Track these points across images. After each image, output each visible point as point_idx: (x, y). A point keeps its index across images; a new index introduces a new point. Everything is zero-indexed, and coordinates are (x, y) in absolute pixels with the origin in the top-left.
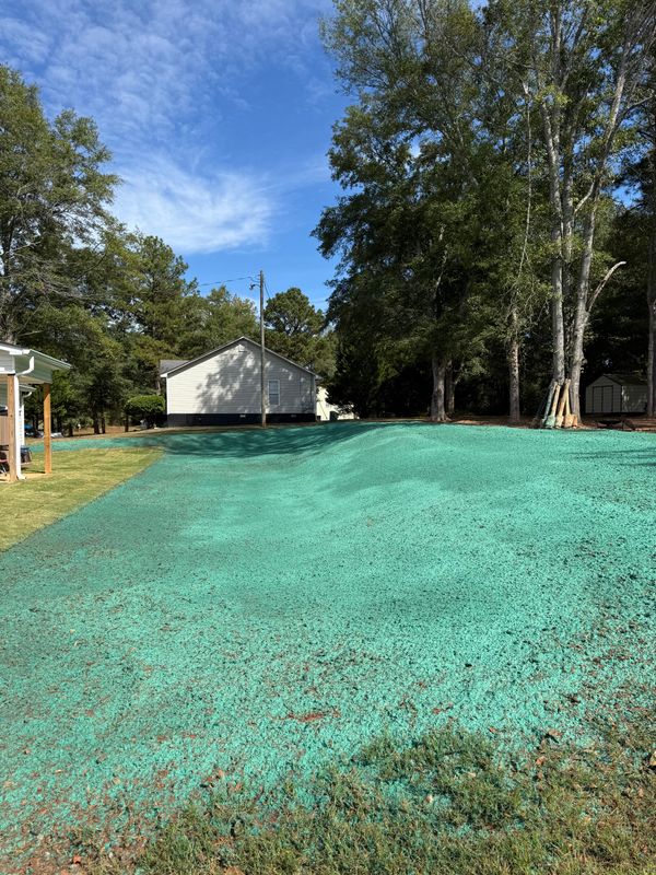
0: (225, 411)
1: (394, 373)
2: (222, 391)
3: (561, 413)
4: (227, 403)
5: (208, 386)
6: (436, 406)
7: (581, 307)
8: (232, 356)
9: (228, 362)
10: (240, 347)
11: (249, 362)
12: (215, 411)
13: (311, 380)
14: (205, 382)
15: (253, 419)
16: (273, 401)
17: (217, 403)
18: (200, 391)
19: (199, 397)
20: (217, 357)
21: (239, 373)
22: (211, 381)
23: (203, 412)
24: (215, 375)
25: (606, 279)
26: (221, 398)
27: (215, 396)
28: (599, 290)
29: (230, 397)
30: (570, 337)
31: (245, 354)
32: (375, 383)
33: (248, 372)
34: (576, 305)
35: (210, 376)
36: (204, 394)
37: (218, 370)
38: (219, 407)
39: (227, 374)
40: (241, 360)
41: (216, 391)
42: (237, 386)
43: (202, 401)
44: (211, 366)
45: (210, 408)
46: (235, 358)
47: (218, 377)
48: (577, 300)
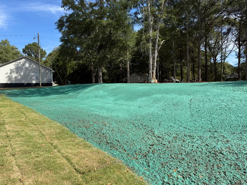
0: (17, 82)
1: (72, 72)
2: (16, 75)
3: (154, 79)
4: (18, 79)
5: (11, 73)
6: (100, 80)
7: (156, 51)
8: (20, 63)
9: (19, 65)
10: (24, 60)
11: (27, 65)
12: (14, 82)
13: (51, 72)
14: (9, 72)
15: (29, 85)
16: (37, 78)
17: (14, 80)
18: (7, 76)
19: (7, 77)
20: (14, 63)
21: (23, 69)
22: (12, 71)
23: (9, 83)
24: (13, 69)
25: (161, 44)
26: (16, 78)
27: (14, 77)
28: (160, 47)
29: (19, 77)
30: (154, 59)
31: (25, 62)
32: (67, 74)
33: (27, 69)
34: (155, 50)
35: (11, 70)
36: (9, 76)
37: (14, 68)
38: (15, 81)
39: (18, 69)
40: (24, 64)
41: (14, 75)
42: (22, 74)
43: (8, 79)
44: (12, 66)
45: (11, 81)
46: (21, 64)
47: (15, 70)
48: (155, 49)
